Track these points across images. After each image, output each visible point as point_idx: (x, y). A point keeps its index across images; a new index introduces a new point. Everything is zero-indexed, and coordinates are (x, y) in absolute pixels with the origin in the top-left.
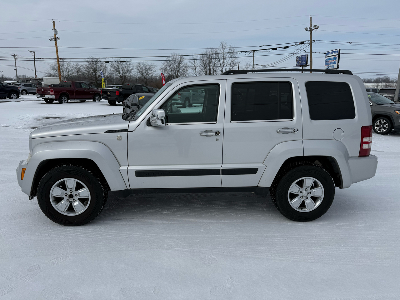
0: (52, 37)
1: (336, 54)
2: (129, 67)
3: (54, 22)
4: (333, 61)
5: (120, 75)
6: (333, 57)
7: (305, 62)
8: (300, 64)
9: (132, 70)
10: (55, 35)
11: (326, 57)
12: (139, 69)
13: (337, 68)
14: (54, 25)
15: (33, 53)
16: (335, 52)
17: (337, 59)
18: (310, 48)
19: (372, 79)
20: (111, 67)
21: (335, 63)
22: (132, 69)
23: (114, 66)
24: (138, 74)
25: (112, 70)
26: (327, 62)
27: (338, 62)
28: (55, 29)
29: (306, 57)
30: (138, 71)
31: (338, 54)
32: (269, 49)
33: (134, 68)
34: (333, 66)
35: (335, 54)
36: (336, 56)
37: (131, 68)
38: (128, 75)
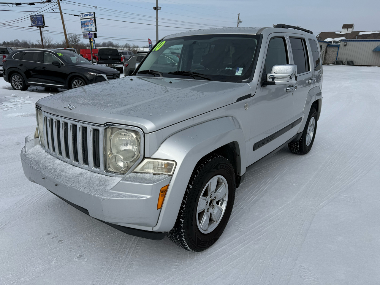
1: (92, 17)
4: (90, 24)
6: (89, 19)
7: (42, 22)
8: (37, 25)
11: (81, 19)
13: (95, 31)
16: (90, 15)
17: (94, 22)
18: (58, 8)
19: (99, 44)
21: (92, 25)
26: (83, 24)
27: (96, 25)
29: (41, 17)
31: (93, 17)
32: (11, 3)
34: (91, 29)
35: (90, 17)
36: (92, 19)
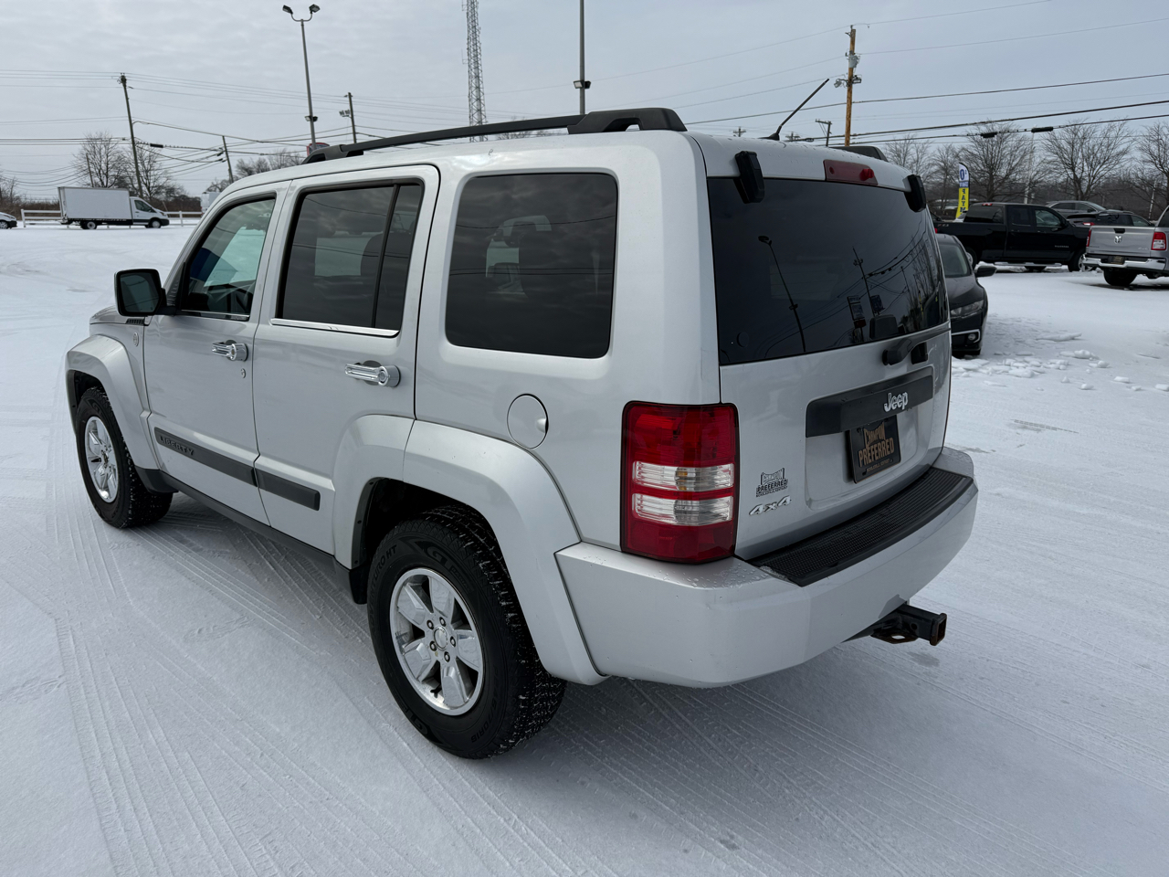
0: (842, 78)
2: (1112, 147)
3: (853, 34)
5: (1075, 175)
9: (1124, 157)
10: (851, 70)
12: (1154, 147)
14: (853, 42)
15: (827, 126)
20: (1049, 149)
22: (1124, 153)
23: (1059, 147)
24: (1146, 166)
25: (1049, 159)
28: (852, 52)
30: (1148, 157)
33: (1136, 145)
37: (1121, 148)
38: (1103, 172)
